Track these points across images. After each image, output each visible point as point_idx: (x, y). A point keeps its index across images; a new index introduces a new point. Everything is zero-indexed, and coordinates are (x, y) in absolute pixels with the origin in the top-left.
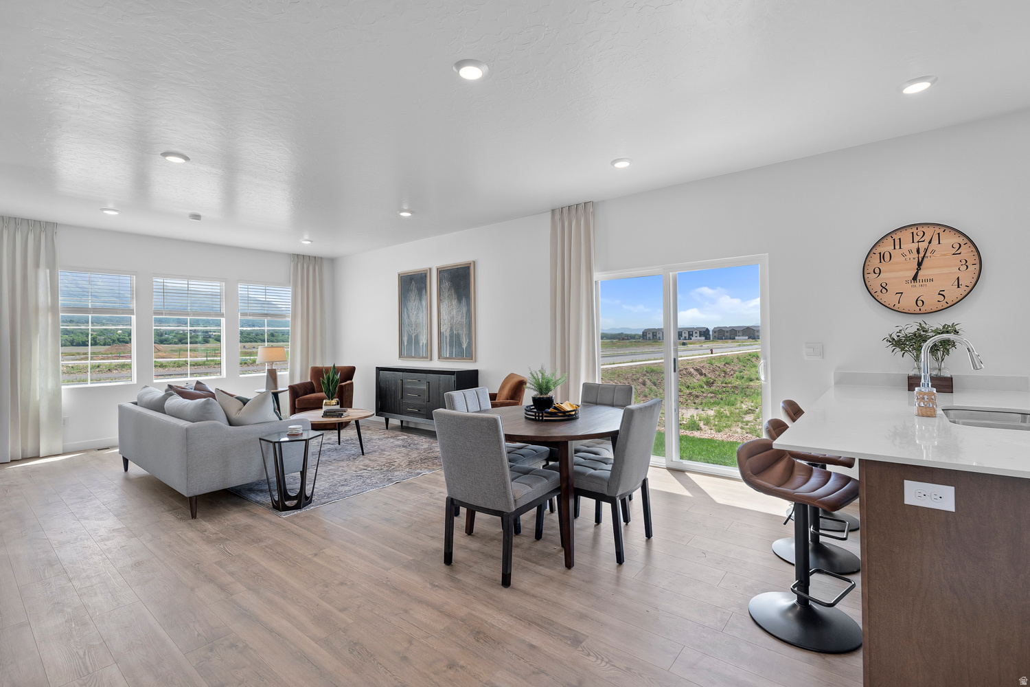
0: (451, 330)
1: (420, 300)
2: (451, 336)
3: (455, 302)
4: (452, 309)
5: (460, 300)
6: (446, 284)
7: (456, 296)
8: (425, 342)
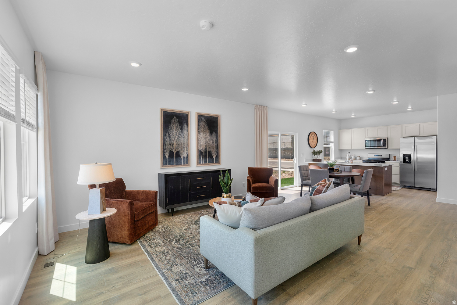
0: (206, 149)
1: (182, 129)
2: (206, 152)
3: (208, 134)
4: (207, 138)
5: (211, 133)
6: (203, 124)
7: (209, 131)
8: (186, 156)
